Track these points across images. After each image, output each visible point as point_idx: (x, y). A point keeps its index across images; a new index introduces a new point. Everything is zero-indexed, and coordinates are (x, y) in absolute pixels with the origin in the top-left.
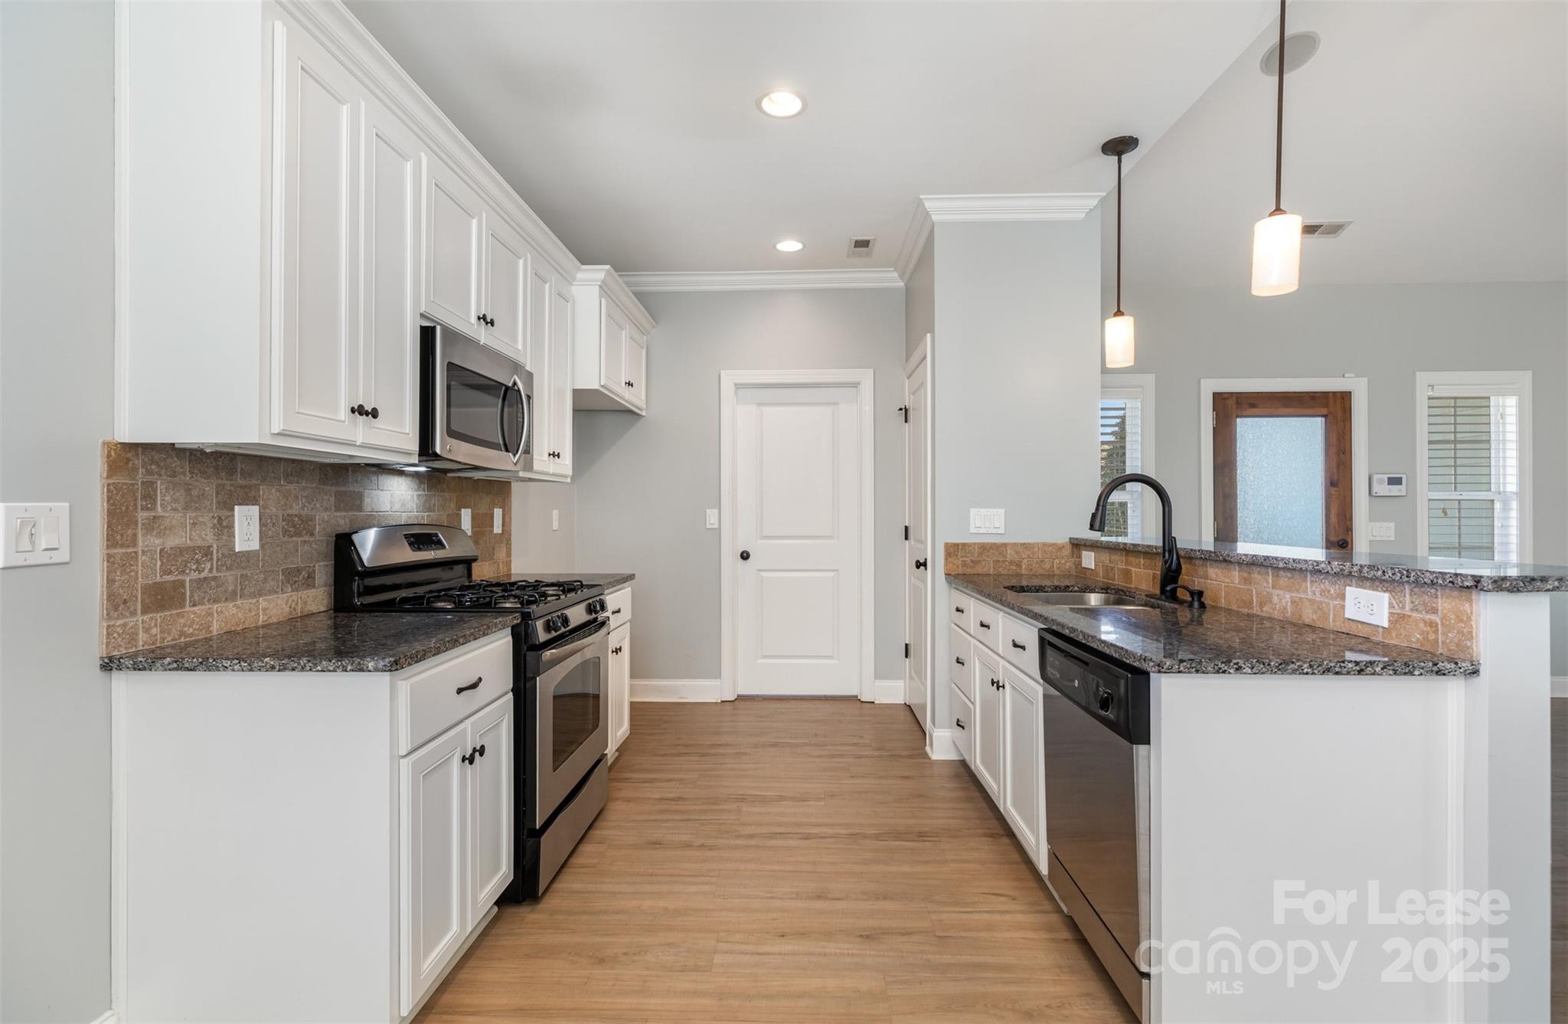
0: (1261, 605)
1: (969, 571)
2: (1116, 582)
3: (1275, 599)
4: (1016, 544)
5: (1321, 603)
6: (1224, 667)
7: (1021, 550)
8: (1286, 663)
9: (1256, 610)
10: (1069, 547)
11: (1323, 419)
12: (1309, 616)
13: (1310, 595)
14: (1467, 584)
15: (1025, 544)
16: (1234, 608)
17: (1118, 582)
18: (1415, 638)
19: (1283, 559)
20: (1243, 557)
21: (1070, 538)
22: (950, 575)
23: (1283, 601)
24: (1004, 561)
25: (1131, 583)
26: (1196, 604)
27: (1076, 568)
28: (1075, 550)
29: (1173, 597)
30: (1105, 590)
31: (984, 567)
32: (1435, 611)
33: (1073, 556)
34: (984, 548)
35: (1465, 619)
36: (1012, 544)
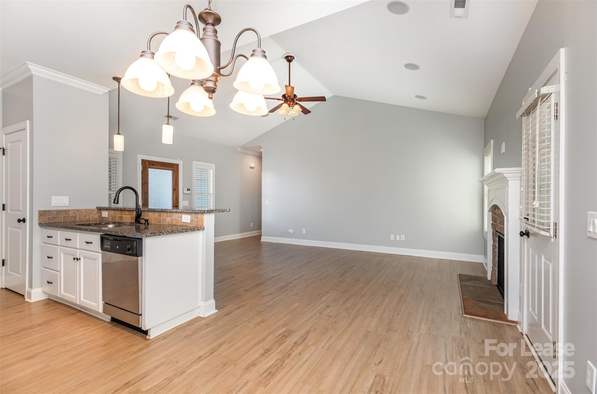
0: (163, 222)
1: (51, 221)
2: (117, 221)
3: (167, 220)
4: (74, 210)
5: (177, 219)
6: (160, 234)
7: (76, 212)
8: (173, 231)
9: (162, 223)
10: (96, 210)
11: (172, 171)
12: (174, 223)
13: (175, 218)
14: (203, 212)
15: (78, 210)
16: (156, 223)
17: (117, 220)
18: (194, 224)
19: (169, 209)
20: (159, 210)
21: (97, 207)
22: (41, 223)
23: (169, 220)
24: (68, 217)
25: (123, 220)
26: (146, 223)
27: (99, 217)
28: (99, 211)
29: (139, 223)
30: (114, 223)
31: (59, 219)
32: (198, 218)
33: (98, 213)
34: (59, 212)
35: (202, 219)
36: (72, 210)
